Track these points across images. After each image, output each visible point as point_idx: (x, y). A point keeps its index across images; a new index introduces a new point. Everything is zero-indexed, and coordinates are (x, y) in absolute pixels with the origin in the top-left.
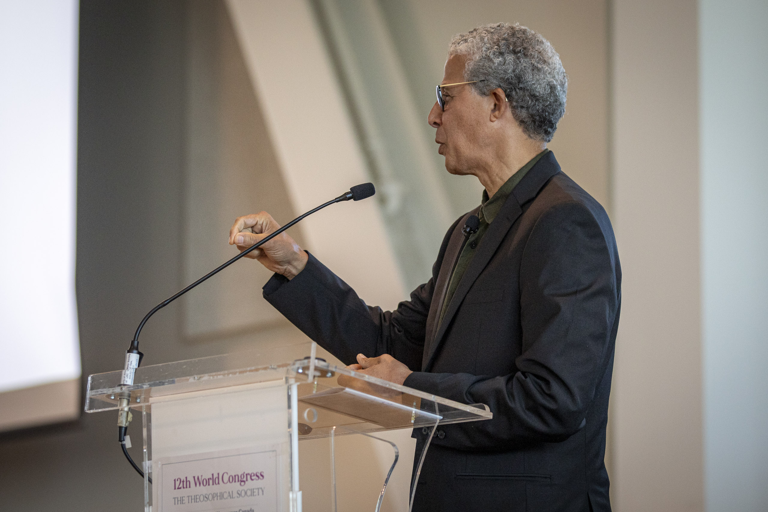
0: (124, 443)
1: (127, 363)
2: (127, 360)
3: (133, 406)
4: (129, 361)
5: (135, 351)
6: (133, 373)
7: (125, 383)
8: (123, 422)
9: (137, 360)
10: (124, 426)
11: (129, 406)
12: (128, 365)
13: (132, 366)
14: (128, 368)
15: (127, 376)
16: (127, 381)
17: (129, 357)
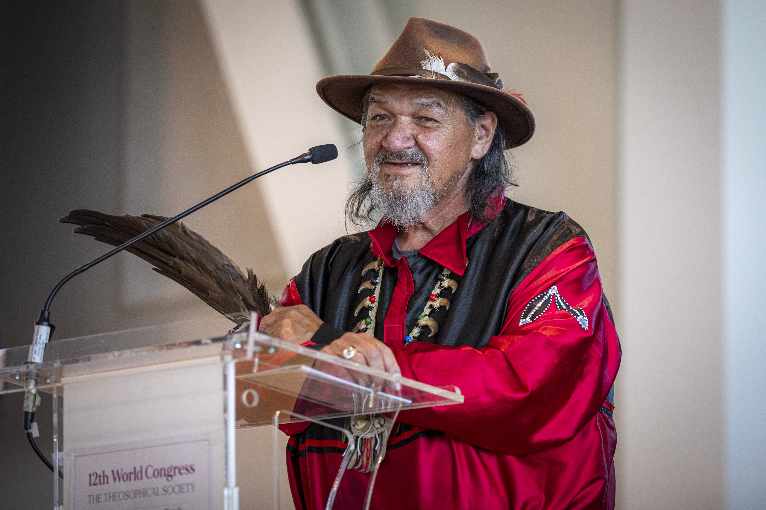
0: (30, 431)
1: (35, 337)
2: (36, 333)
3: (42, 387)
4: (37, 335)
5: (46, 323)
6: (42, 349)
7: (33, 361)
8: (29, 406)
9: (47, 333)
10: (31, 411)
11: (38, 387)
12: (37, 339)
13: (41, 341)
14: (36, 343)
15: (35, 352)
16: (34, 359)
17: (38, 330)
